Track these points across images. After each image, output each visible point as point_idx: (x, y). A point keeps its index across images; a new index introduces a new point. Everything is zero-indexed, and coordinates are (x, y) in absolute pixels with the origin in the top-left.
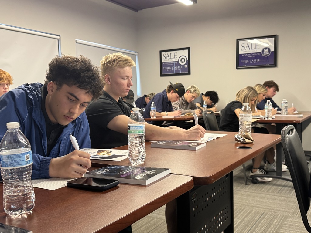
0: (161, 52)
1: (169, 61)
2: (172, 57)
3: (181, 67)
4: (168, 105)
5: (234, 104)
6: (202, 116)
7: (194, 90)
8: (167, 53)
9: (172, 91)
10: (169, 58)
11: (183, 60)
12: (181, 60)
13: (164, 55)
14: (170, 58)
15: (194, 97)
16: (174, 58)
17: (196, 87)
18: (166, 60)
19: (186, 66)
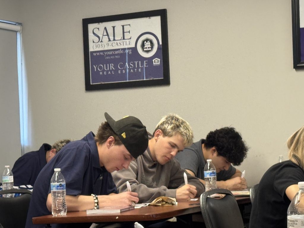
0: (86, 22)
1: (110, 48)
2: (119, 36)
3: (142, 64)
4: (99, 177)
5: (281, 173)
6: (200, 207)
7: (173, 125)
8: (102, 25)
9: (109, 140)
10: (110, 40)
11: (148, 45)
12: (143, 46)
13: (96, 31)
14: (112, 38)
15: (173, 146)
16: (124, 39)
17: (180, 118)
18: (100, 43)
19: (157, 62)
